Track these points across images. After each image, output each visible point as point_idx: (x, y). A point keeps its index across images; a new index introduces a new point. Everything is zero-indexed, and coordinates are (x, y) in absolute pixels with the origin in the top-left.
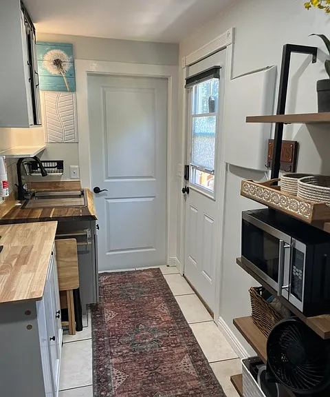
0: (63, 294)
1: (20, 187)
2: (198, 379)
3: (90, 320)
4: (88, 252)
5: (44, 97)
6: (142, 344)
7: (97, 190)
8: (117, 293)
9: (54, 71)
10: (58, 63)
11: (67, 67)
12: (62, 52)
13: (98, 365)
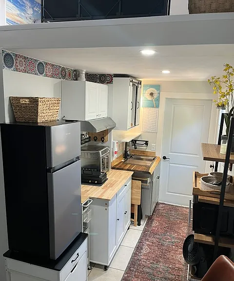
0: (132, 205)
1: (126, 152)
2: (183, 266)
3: (145, 223)
4: (149, 189)
5: (143, 110)
6: (164, 241)
7: (164, 158)
8: (165, 214)
9: (149, 98)
10: (152, 94)
11: (155, 96)
12: (154, 89)
13: (141, 242)
